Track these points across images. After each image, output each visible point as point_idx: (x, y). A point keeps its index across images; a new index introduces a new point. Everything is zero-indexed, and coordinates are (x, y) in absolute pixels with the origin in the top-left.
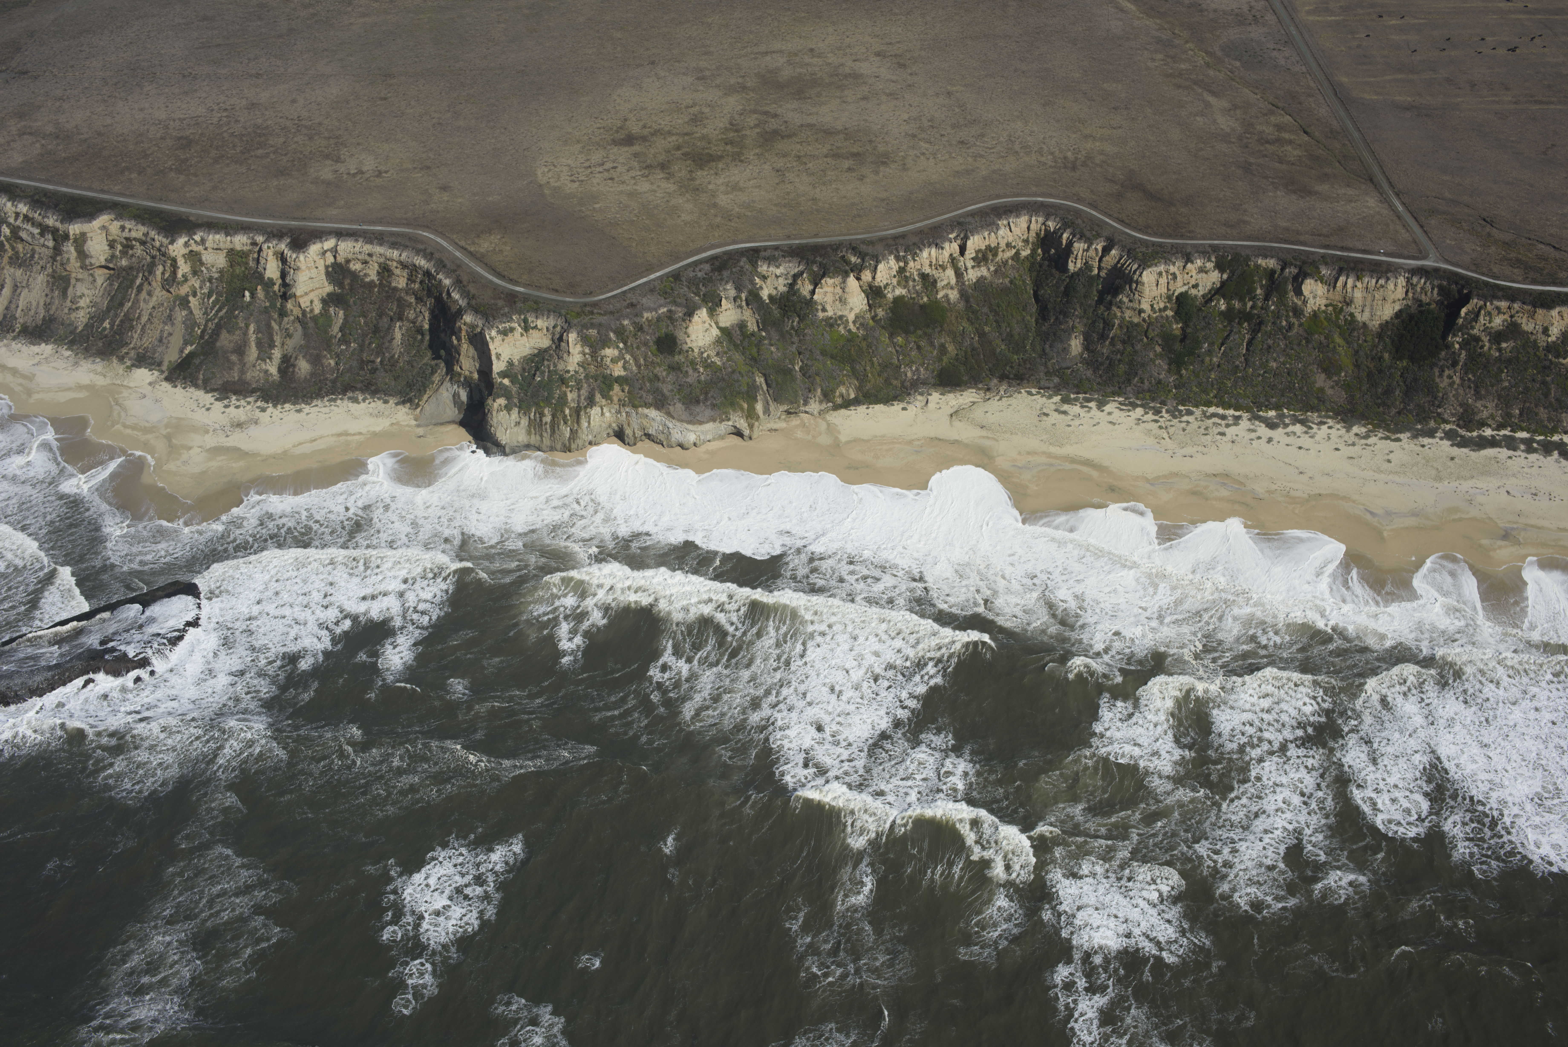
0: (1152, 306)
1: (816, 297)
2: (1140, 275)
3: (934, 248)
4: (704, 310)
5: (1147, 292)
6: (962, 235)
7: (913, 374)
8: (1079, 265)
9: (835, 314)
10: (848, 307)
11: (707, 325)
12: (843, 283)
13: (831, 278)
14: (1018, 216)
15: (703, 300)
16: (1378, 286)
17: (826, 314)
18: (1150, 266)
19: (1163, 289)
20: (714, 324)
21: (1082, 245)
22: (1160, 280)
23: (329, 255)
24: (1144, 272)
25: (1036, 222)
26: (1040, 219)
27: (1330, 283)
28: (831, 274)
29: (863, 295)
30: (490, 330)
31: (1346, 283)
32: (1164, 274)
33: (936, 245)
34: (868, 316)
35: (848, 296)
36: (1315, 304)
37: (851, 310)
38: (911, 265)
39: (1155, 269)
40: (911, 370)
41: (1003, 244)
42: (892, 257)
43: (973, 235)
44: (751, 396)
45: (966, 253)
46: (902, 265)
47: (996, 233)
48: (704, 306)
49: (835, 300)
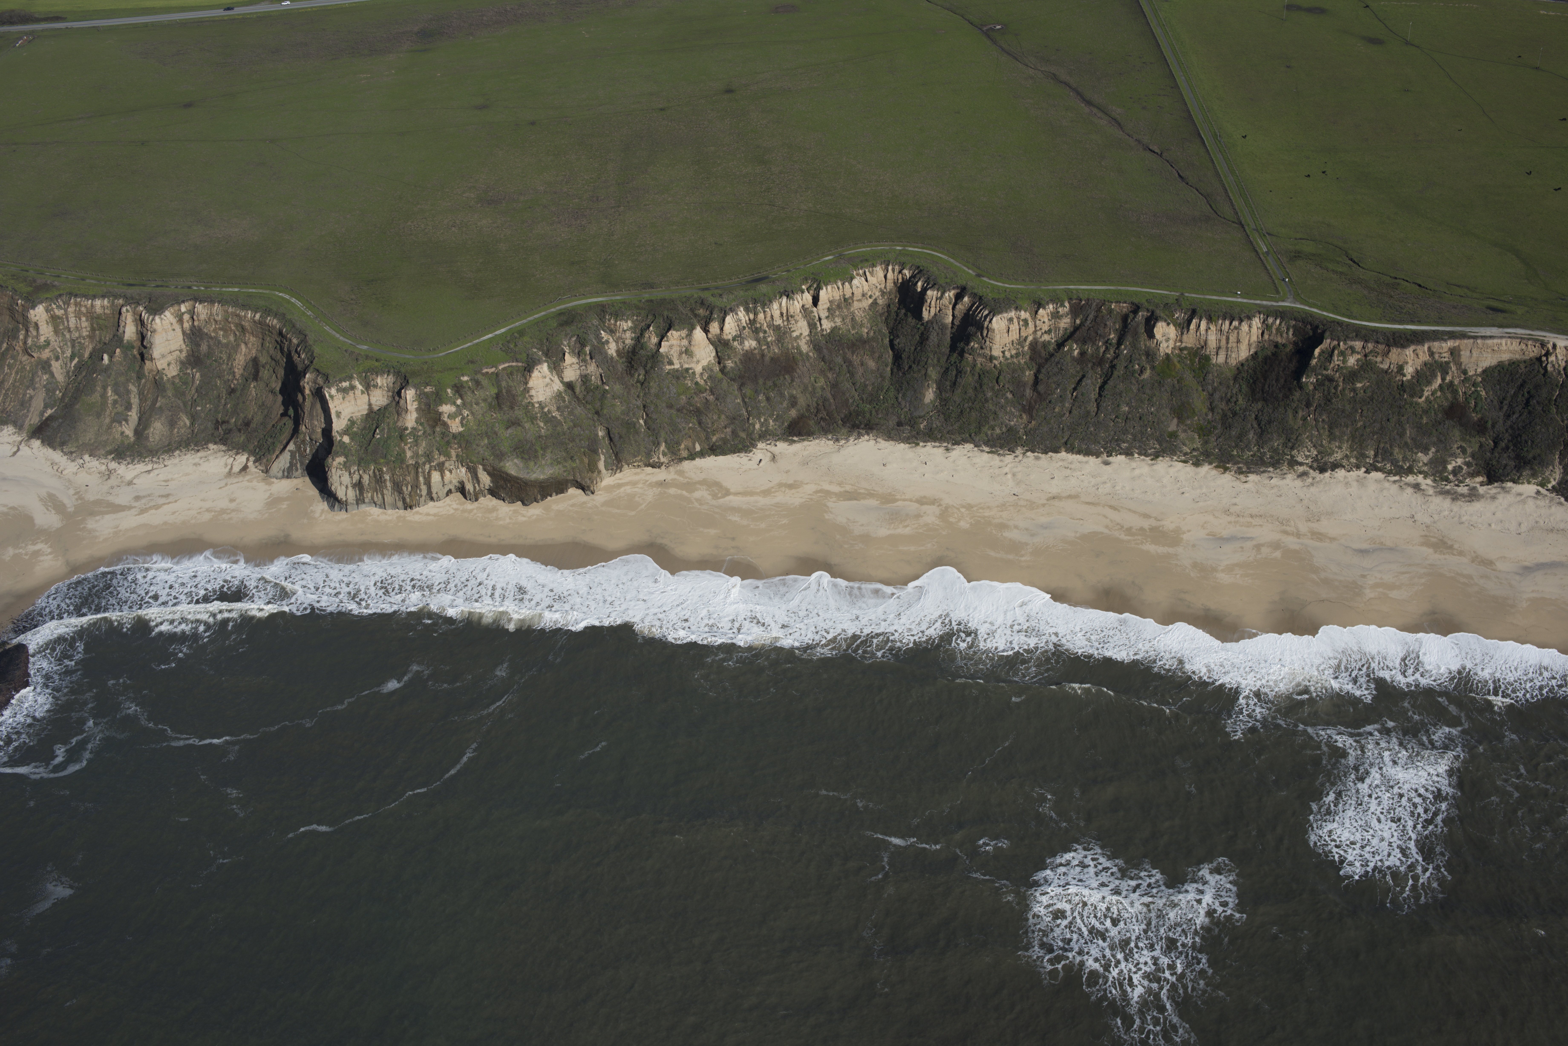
0: (1003, 352)
1: (661, 350)
2: (990, 321)
3: (784, 299)
4: (545, 365)
5: (997, 338)
6: (815, 286)
7: (762, 425)
8: (932, 313)
9: (682, 366)
10: (695, 359)
11: (547, 380)
12: (689, 335)
13: (677, 330)
14: (874, 266)
15: (546, 355)
16: (1232, 327)
17: (673, 367)
18: (1000, 313)
19: (1014, 336)
20: (556, 379)
21: (935, 292)
22: (1011, 326)
23: (186, 317)
24: (994, 319)
25: (893, 270)
26: (897, 268)
27: (1184, 326)
28: (677, 327)
29: (711, 347)
30: (330, 388)
31: (1199, 326)
32: (1015, 320)
33: (788, 297)
34: (717, 368)
35: (695, 349)
36: (1168, 346)
37: (698, 362)
38: (761, 316)
39: (1005, 315)
40: (760, 421)
41: (858, 293)
42: (742, 309)
43: (826, 285)
44: (593, 450)
45: (819, 303)
46: (752, 316)
47: (850, 283)
48: (546, 361)
49: (681, 353)
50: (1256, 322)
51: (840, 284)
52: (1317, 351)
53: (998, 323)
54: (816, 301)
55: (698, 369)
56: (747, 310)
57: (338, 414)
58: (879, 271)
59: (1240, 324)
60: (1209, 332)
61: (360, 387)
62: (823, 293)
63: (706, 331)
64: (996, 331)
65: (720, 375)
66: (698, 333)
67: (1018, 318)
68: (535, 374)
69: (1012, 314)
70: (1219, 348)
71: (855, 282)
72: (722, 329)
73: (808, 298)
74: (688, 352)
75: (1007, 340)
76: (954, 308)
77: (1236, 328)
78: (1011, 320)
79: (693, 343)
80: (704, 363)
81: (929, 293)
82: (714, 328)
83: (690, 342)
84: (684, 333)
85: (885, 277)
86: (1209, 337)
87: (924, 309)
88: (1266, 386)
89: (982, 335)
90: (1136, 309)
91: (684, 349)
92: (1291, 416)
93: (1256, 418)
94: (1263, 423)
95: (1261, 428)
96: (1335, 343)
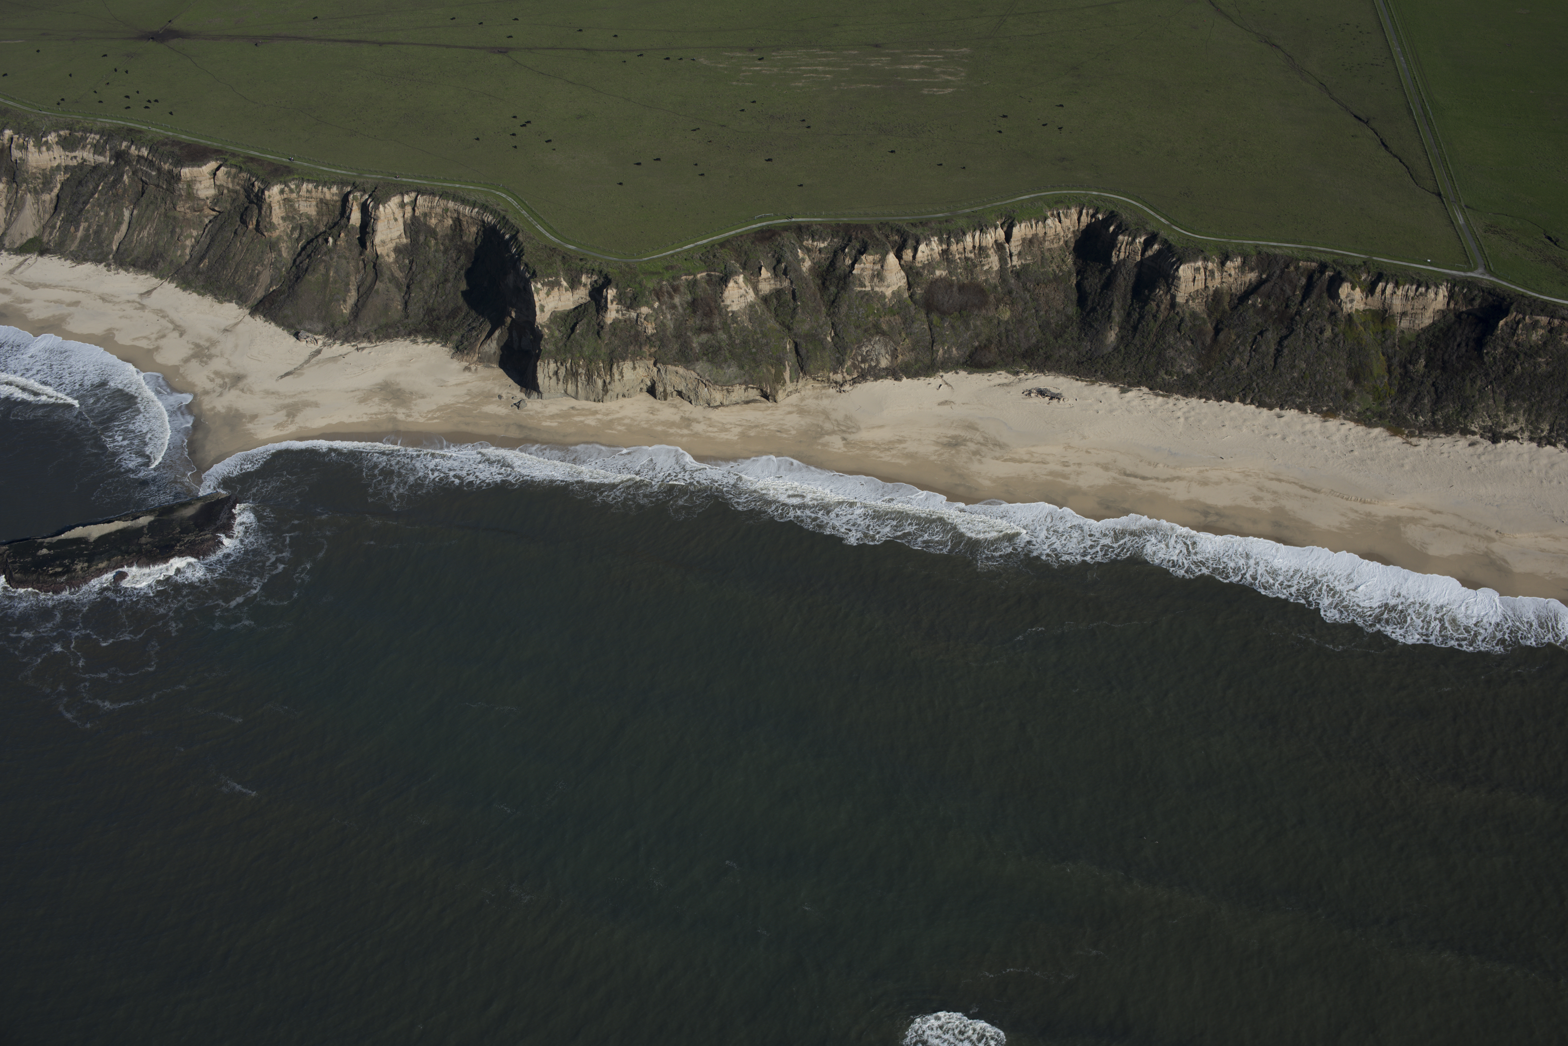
0: (1187, 301)
1: (854, 272)
2: (1177, 269)
3: (978, 233)
4: (742, 276)
5: (1182, 286)
6: (1009, 222)
7: (945, 352)
8: (1121, 257)
9: (873, 290)
11: (742, 291)
12: (883, 261)
13: (870, 254)
15: (744, 267)
16: (1417, 294)
17: (864, 289)
18: (1190, 261)
20: (751, 292)
21: (1126, 238)
22: (1197, 276)
23: (408, 208)
24: (1182, 267)
25: (1087, 214)
26: (1091, 211)
27: (1370, 290)
28: (871, 251)
29: (903, 273)
30: (536, 283)
31: (1385, 290)
33: (981, 231)
34: (906, 295)
35: (886, 274)
36: (1351, 308)
37: (888, 286)
39: (1193, 264)
40: (943, 349)
42: (936, 239)
43: (1020, 223)
44: (779, 363)
45: (1012, 240)
46: (945, 247)
47: (1044, 223)
48: (742, 273)
49: (873, 276)
50: (1443, 292)
51: (1033, 223)
52: (1502, 323)
53: (1185, 271)
54: (1008, 237)
55: (888, 292)
56: (941, 241)
57: (542, 308)
58: (1073, 213)
59: (1426, 291)
60: (1395, 296)
61: (564, 283)
62: (1016, 231)
63: (899, 257)
64: (1182, 279)
65: (909, 301)
66: (891, 258)
67: (1205, 269)
68: (731, 284)
69: (1200, 264)
70: (1403, 313)
71: (1049, 222)
72: (914, 257)
73: (1001, 233)
74: (879, 276)
75: (1192, 288)
76: (1143, 253)
77: (1421, 294)
78: (1197, 270)
79: (885, 268)
80: (895, 288)
81: (1120, 237)
82: (908, 254)
83: (882, 267)
84: (878, 257)
85: (1079, 219)
86: (1394, 301)
87: (1113, 253)
89: (1168, 282)
90: (1322, 268)
91: (876, 273)
92: (1469, 385)
93: (1433, 385)
94: (1439, 390)
95: (1437, 395)
96: (1521, 316)
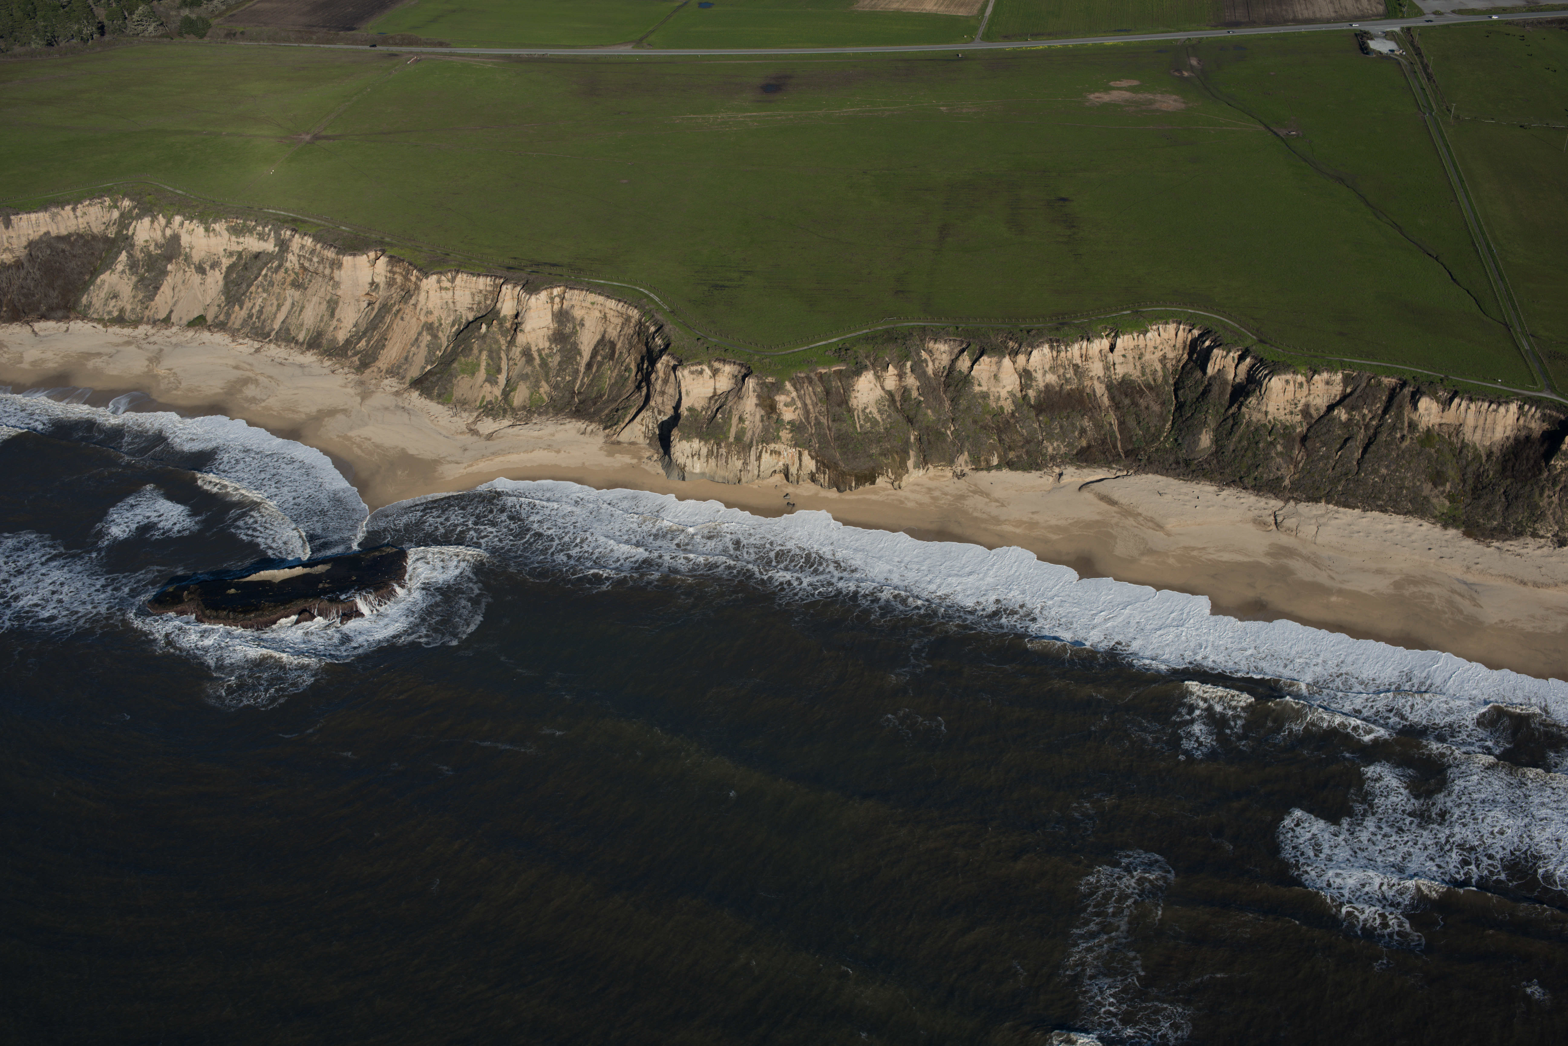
0: (1278, 409)
1: (972, 373)
2: (1270, 380)
3: (1085, 343)
4: (871, 372)
5: (1274, 397)
6: (1113, 334)
7: (1054, 449)
8: (1216, 370)
9: (989, 389)
10: (1001, 384)
11: (871, 386)
12: (999, 363)
13: (989, 357)
14: (1167, 323)
15: (873, 363)
16: (1490, 409)
17: (981, 388)
18: (1278, 374)
19: (1289, 395)
20: (878, 386)
21: (1221, 351)
22: (1287, 387)
23: (557, 300)
24: (1273, 379)
25: (1184, 329)
26: (1188, 328)
27: (1446, 404)
28: (989, 354)
29: (1016, 376)
30: (683, 369)
31: (1460, 405)
32: (1292, 383)
33: (1088, 340)
34: (1019, 395)
35: (1002, 376)
36: (1429, 420)
37: (1004, 387)
38: (1063, 354)
39: (1283, 376)
40: (1052, 445)
41: (1151, 344)
42: (1048, 346)
43: (1123, 335)
44: (904, 450)
45: (1115, 350)
46: (1055, 353)
47: (1145, 335)
48: (872, 369)
49: (990, 378)
50: (1513, 408)
51: (1135, 335)
53: (1276, 383)
54: (1112, 347)
55: (1004, 393)
56: (1052, 347)
57: (688, 393)
58: (1172, 327)
59: (1498, 407)
60: (1469, 411)
61: (708, 372)
62: (1119, 341)
63: (1014, 361)
64: (1274, 390)
65: (1021, 401)
66: (1007, 361)
67: (1295, 381)
68: (862, 378)
69: (1290, 376)
70: (1476, 427)
71: (1149, 335)
72: (1027, 361)
73: (1106, 343)
74: (996, 377)
75: (1282, 399)
76: (1236, 367)
77: (1494, 409)
78: (1287, 382)
79: (1001, 370)
80: (1009, 388)
81: (1215, 351)
82: (1021, 359)
83: (998, 369)
84: (995, 359)
85: (1176, 335)
86: (1468, 417)
87: (1209, 365)
88: (1517, 465)
89: (1260, 391)
90: (1404, 384)
91: (992, 374)
92: (1537, 494)
93: (1504, 492)
94: (1510, 497)
95: (1508, 501)
